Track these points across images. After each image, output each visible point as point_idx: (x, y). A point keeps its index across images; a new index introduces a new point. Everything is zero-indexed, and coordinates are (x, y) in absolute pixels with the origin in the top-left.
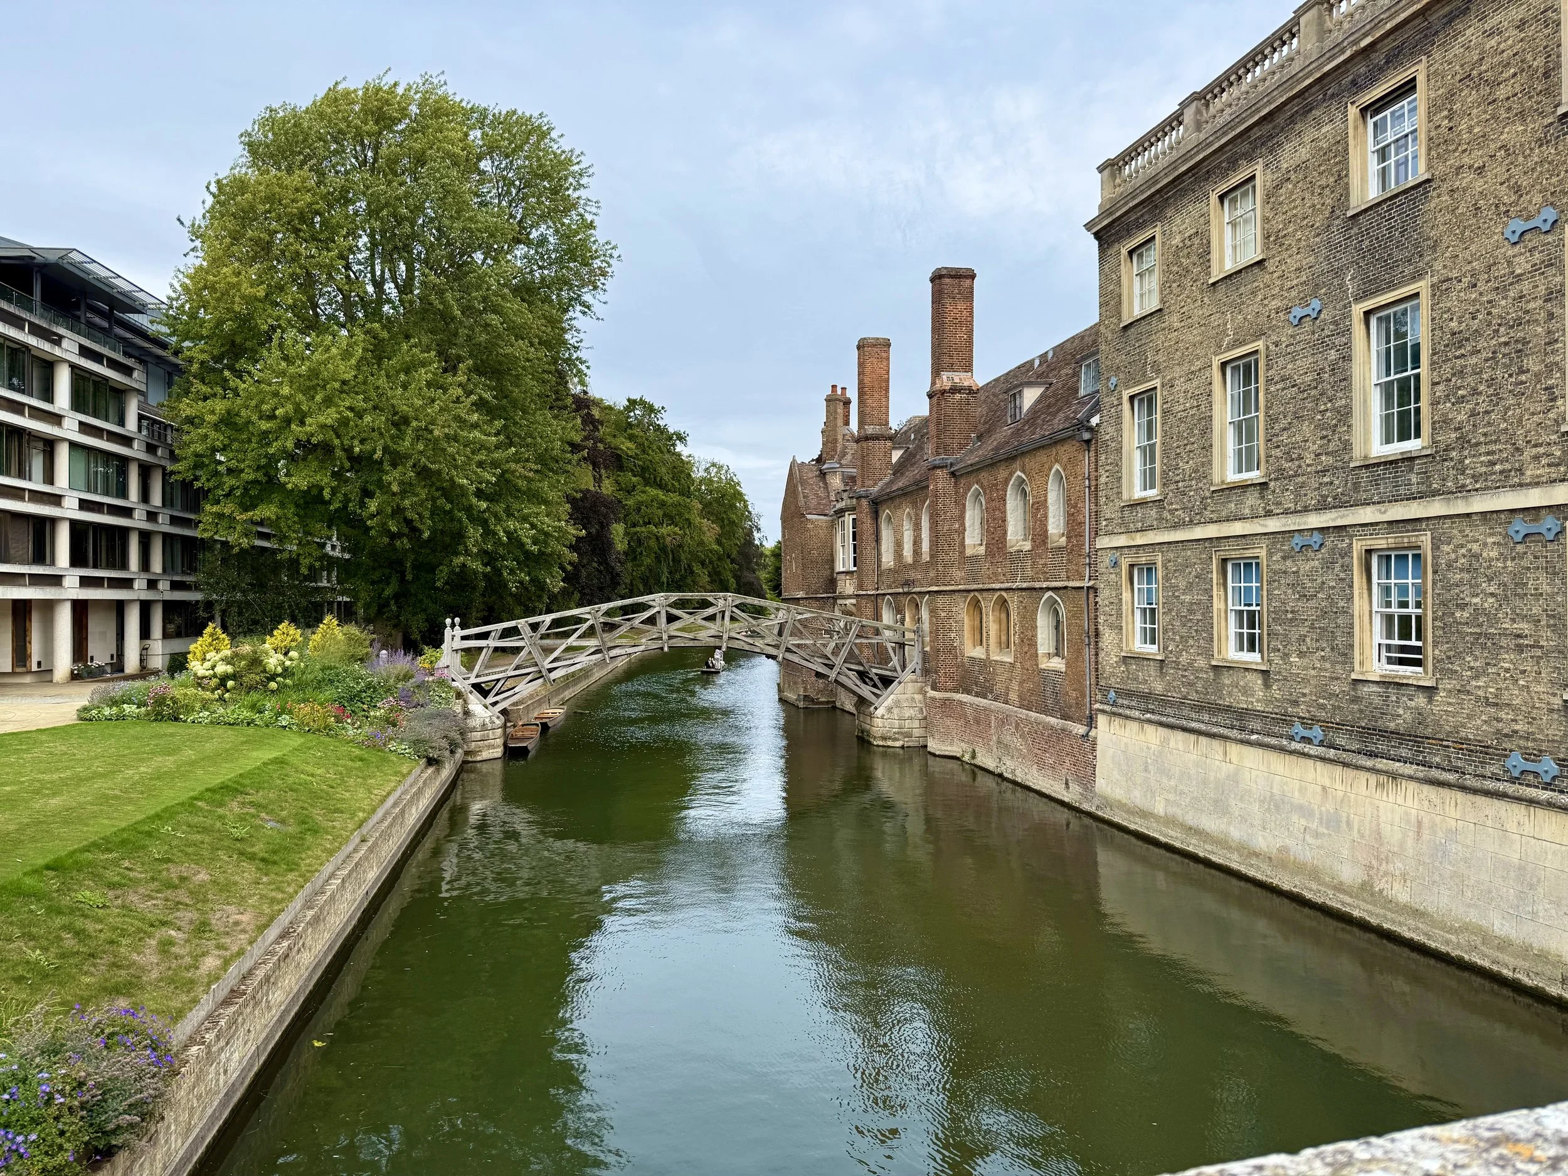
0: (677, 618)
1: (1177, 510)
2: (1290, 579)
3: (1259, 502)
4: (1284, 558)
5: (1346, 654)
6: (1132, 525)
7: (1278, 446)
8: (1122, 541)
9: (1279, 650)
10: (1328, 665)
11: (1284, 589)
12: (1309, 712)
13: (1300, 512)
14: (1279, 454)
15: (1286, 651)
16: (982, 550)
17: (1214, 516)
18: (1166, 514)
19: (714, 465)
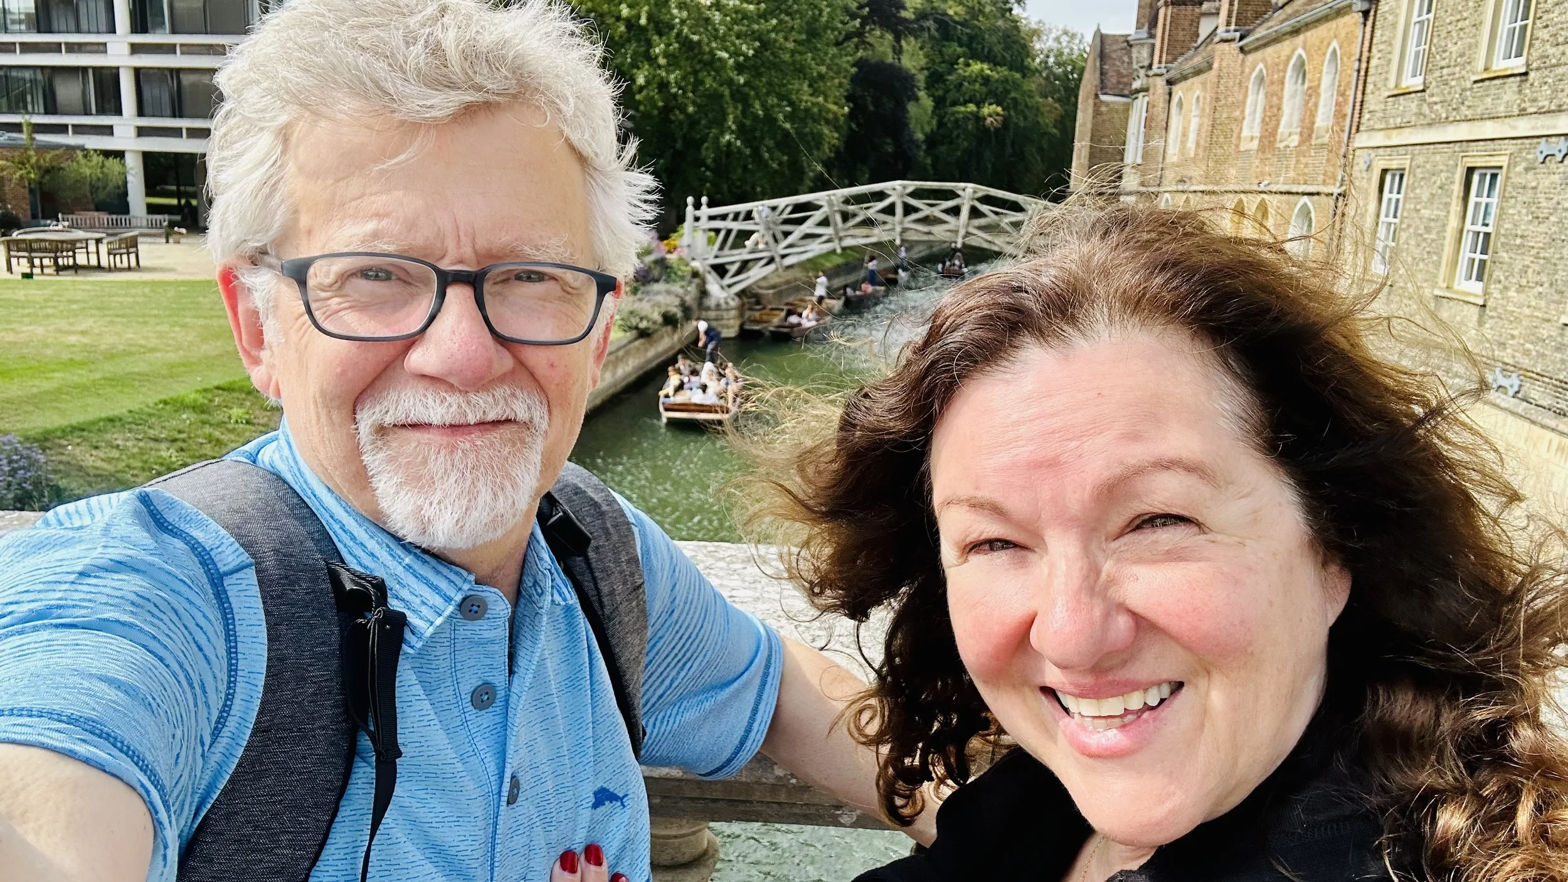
0: (916, 210)
1: (1436, 103)
2: (1528, 196)
3: (1517, 96)
4: (1527, 170)
5: (1562, 292)
6: (1391, 121)
7: (1547, 26)
8: (1379, 139)
9: (1500, 282)
10: (1543, 304)
11: (1519, 207)
12: (1514, 357)
13: (1553, 112)
14: (1546, 37)
15: (1507, 284)
16: (1255, 144)
17: (1469, 113)
18: (1425, 109)
19: (1066, 33)
